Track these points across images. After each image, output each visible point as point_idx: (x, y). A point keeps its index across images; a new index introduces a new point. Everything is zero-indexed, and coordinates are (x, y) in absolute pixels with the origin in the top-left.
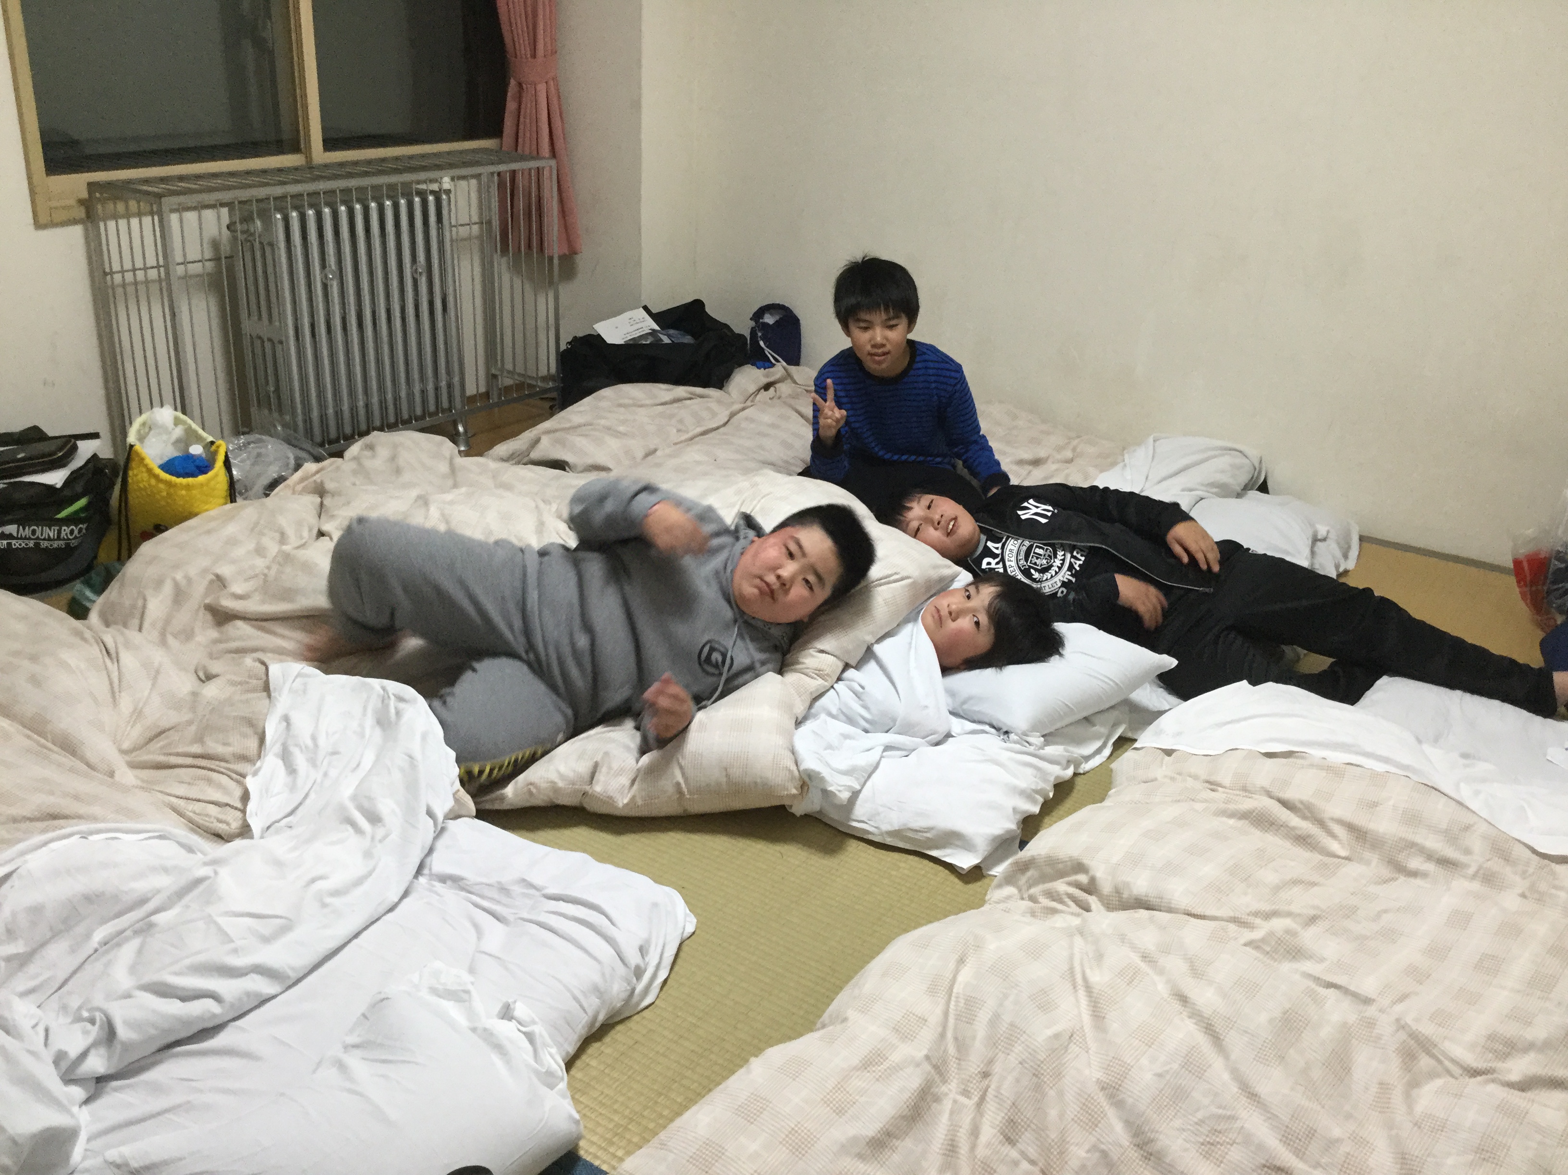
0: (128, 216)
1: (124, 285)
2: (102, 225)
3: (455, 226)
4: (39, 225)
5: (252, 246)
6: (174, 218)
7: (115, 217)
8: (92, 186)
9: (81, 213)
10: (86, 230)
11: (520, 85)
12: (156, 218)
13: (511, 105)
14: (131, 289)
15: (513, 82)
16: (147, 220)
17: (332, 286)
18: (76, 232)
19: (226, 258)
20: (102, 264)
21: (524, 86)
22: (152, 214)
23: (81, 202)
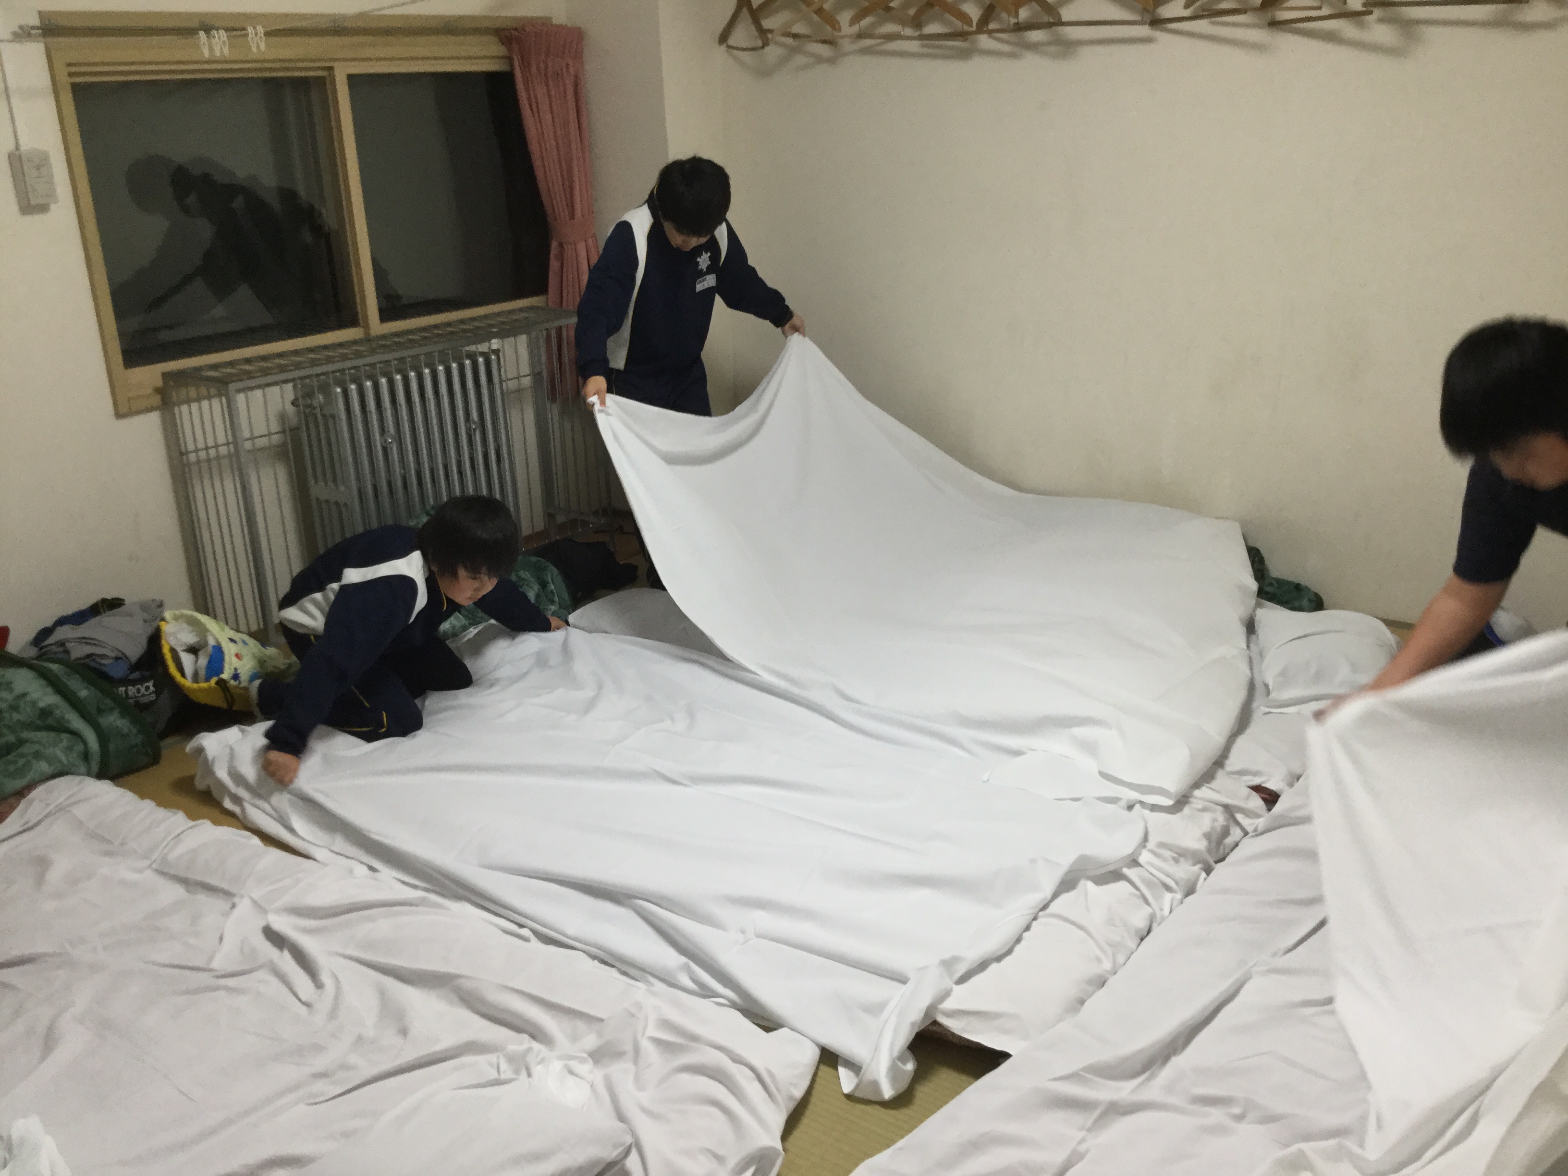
0: (198, 400)
1: (198, 462)
2: (176, 409)
3: (504, 381)
4: (119, 415)
5: (316, 418)
6: (241, 398)
7: (188, 401)
8: (166, 375)
9: (157, 400)
10: (163, 414)
11: (561, 245)
12: (224, 399)
13: (554, 264)
14: (205, 466)
15: (554, 244)
16: (216, 403)
17: (391, 448)
18: (154, 418)
19: (291, 430)
20: (179, 446)
21: (565, 246)
22: (220, 395)
23: (158, 391)
